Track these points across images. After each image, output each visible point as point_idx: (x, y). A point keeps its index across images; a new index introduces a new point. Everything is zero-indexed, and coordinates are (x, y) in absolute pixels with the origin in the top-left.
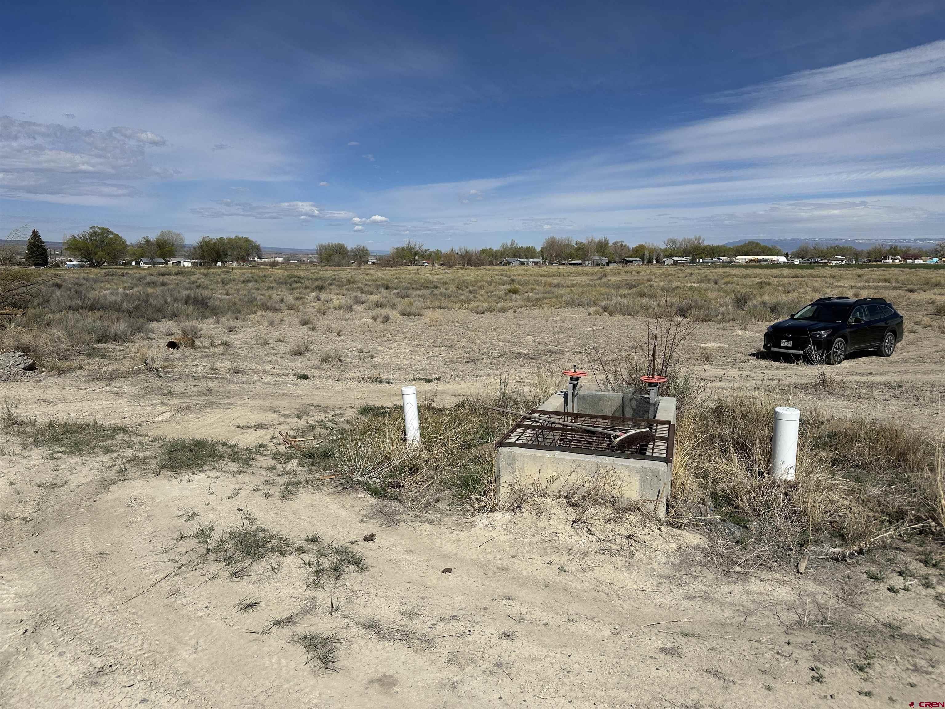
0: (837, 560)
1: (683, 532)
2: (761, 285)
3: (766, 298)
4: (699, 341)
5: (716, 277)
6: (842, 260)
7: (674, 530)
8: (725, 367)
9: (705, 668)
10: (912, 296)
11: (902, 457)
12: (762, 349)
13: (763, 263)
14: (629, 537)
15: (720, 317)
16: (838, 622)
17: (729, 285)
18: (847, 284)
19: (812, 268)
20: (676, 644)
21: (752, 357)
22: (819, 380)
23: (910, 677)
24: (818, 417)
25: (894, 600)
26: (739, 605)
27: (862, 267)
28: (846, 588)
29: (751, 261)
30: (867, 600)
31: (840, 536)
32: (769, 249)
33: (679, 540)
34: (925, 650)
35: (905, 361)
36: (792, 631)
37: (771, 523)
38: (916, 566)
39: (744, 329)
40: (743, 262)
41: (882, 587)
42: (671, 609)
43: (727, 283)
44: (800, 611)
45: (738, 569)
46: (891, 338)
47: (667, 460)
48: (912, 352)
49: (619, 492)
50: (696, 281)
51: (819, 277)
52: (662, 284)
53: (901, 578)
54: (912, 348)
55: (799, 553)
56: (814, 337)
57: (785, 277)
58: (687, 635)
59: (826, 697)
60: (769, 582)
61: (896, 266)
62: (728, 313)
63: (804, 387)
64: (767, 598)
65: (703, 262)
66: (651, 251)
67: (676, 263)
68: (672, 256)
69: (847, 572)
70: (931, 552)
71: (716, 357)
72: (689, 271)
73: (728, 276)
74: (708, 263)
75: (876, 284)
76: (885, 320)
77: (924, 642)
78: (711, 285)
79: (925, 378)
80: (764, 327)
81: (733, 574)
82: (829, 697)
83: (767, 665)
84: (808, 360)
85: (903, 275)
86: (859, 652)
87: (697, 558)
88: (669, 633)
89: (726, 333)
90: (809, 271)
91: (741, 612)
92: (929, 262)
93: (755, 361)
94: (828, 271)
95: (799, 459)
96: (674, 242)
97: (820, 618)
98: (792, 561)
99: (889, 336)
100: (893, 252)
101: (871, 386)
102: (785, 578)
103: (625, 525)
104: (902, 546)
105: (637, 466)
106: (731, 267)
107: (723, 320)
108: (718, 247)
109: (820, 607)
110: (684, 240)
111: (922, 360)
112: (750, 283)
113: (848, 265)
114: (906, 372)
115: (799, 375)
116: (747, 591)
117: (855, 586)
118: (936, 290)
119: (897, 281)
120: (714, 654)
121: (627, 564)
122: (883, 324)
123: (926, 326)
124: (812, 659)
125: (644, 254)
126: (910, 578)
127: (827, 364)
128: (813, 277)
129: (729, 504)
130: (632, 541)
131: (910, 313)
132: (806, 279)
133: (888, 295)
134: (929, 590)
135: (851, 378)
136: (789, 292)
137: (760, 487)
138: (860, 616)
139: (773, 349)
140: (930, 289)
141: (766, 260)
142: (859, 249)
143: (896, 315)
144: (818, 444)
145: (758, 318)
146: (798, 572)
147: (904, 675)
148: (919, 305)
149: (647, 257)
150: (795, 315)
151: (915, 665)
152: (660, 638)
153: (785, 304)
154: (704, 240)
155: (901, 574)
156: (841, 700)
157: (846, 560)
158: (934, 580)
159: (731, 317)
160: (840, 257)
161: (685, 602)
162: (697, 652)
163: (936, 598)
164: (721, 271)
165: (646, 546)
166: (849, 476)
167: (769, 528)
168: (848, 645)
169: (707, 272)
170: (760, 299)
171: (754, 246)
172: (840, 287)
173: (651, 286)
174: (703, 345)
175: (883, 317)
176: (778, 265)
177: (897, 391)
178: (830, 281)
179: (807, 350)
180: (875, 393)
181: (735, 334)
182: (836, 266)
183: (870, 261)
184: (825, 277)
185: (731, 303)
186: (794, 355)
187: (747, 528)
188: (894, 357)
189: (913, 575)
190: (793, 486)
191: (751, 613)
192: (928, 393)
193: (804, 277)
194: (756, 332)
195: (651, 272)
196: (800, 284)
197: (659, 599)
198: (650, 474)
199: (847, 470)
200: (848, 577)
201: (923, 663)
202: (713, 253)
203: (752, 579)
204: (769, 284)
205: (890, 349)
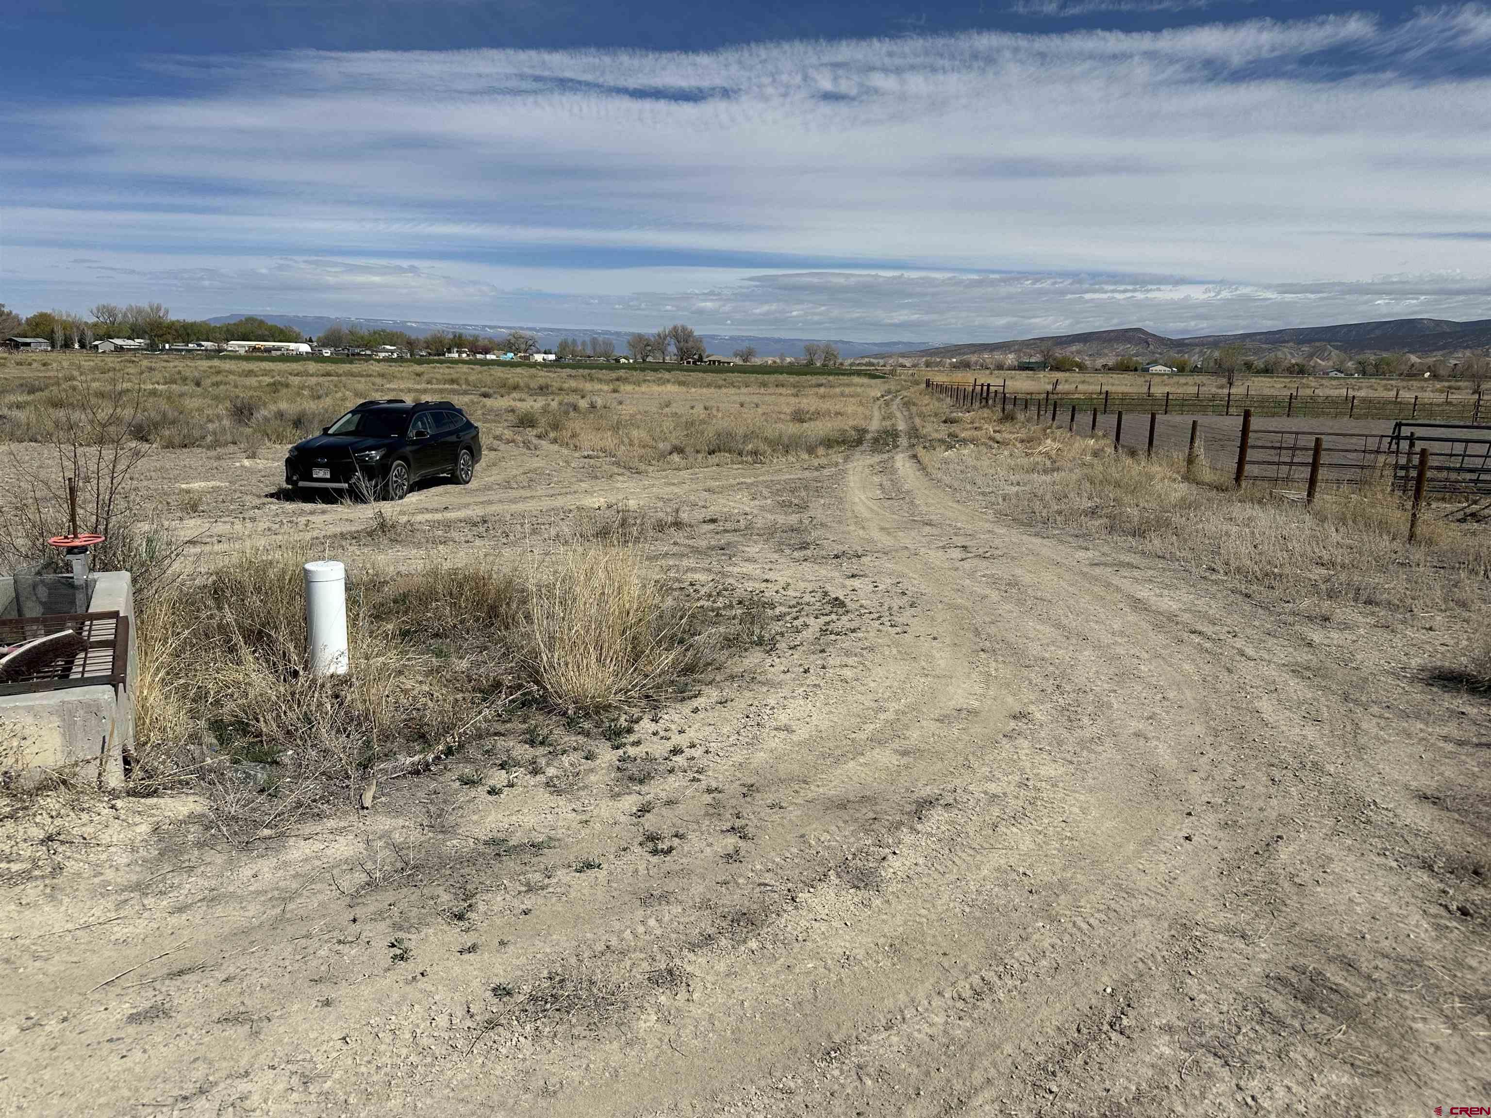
0: (417, 773)
1: (161, 801)
2: (275, 387)
3: (283, 406)
4: (176, 479)
5: (197, 374)
6: (392, 352)
7: (143, 800)
8: (227, 519)
9: (217, 1016)
10: (488, 402)
11: (493, 611)
12: (285, 485)
13: (274, 353)
14: (50, 838)
15: (209, 438)
16: (424, 863)
17: (222, 387)
18: (402, 387)
19: (351, 362)
20: (159, 998)
21: (269, 500)
22: (375, 524)
23: (523, 903)
24: (377, 575)
25: (497, 804)
26: (273, 890)
27: (420, 362)
28: (432, 809)
29: (255, 349)
30: (462, 816)
31: (420, 737)
32: (281, 331)
33: (153, 815)
34: (539, 858)
35: (488, 488)
36: (360, 901)
37: (315, 745)
38: (522, 751)
39: (253, 456)
40: (242, 351)
41: (482, 790)
42: (147, 940)
43: (217, 384)
44: (369, 866)
45: (267, 832)
46: (467, 457)
47: (116, 679)
48: (494, 477)
49: (17, 761)
50: (162, 381)
51: (362, 376)
52: (95, 385)
53: (504, 771)
54: (495, 470)
55: (363, 778)
56: (361, 460)
57: (312, 375)
58: (181, 973)
59: (414, 978)
60: (320, 837)
61: (464, 362)
62: (224, 430)
63: (355, 537)
64: (317, 863)
65: (170, 349)
66: (66, 326)
67: (119, 349)
68: (109, 336)
69: (433, 785)
70: (536, 727)
71: (208, 504)
72: (145, 363)
73: (218, 372)
74: (181, 350)
75: (441, 386)
76: (456, 432)
77: (536, 847)
78: (189, 388)
79: (514, 508)
80: (284, 451)
81: (257, 843)
82: (419, 977)
83: (323, 968)
84: (357, 497)
85: (475, 374)
86: (455, 894)
87: (190, 837)
88: (146, 983)
89: (224, 463)
90: (347, 367)
91: (276, 899)
92: (503, 358)
93: (275, 506)
94: (375, 367)
95: (352, 639)
96: (111, 313)
97: (399, 865)
98: (352, 794)
99: (464, 457)
100: (458, 342)
101: (448, 525)
102: (342, 824)
103: (38, 819)
104: (501, 728)
105: (52, 702)
106: (221, 358)
107: (216, 444)
108: (193, 325)
109: (397, 848)
110: (130, 309)
111: (507, 485)
112: (256, 384)
113: (401, 359)
114: (490, 502)
115: (347, 520)
116: (285, 862)
117: (445, 802)
118: (515, 395)
119: (467, 382)
120: (230, 986)
121: (48, 890)
122: (453, 438)
123: (508, 442)
124: (391, 930)
125: (53, 331)
126: (514, 769)
127: (384, 499)
128: (353, 375)
129: (245, 733)
130: (56, 845)
131: (488, 425)
132: (343, 378)
133: (458, 401)
134: (538, 777)
135: (420, 518)
136: (319, 397)
137: (293, 694)
138: (454, 842)
139: (301, 484)
140: (509, 394)
141: (279, 349)
142: (413, 337)
143: (469, 425)
144: (379, 615)
145: (274, 438)
146: (363, 808)
147: (516, 903)
148: (497, 415)
149: (59, 336)
150: (329, 428)
151: (528, 884)
152: (127, 999)
153: (314, 414)
154: (167, 312)
155: (502, 766)
156: (437, 973)
157: (430, 770)
158: (543, 761)
159: (229, 438)
160: (388, 347)
161: (174, 920)
162: (200, 996)
163: (547, 784)
164: (204, 364)
165: (87, 845)
166: (428, 650)
167: (314, 753)
168: (440, 891)
169: (177, 365)
170: (273, 408)
171: (256, 325)
172: (394, 390)
173: (74, 389)
174: (183, 486)
175: (452, 428)
176: (299, 357)
177: (482, 529)
178: (378, 381)
179: (353, 481)
180: (454, 534)
181: (238, 464)
182: (385, 360)
183: (430, 354)
184: (370, 376)
185: (228, 416)
186: (335, 490)
187: (277, 763)
188: (473, 484)
189: (517, 764)
190: (345, 681)
191: (293, 896)
192: (519, 526)
193: (341, 375)
194: (273, 459)
195: (72, 364)
196: (336, 386)
197: (119, 931)
198: (82, 712)
199: (424, 643)
200: (435, 793)
201: (538, 876)
202: (188, 334)
203: (291, 841)
204: (287, 386)
205: (467, 474)
